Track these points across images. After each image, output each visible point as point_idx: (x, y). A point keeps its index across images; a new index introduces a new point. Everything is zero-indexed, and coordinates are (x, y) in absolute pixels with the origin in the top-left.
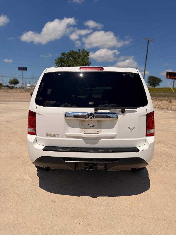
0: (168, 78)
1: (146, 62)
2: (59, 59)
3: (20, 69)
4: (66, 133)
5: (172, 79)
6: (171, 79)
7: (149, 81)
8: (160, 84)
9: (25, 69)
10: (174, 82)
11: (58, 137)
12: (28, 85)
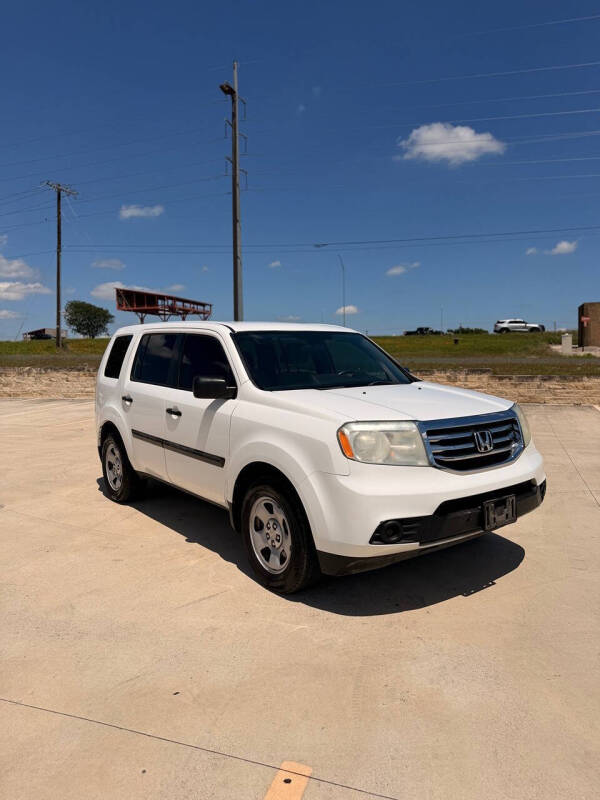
0: (124, 308)
1: (58, 255)
5: (136, 311)
6: (132, 311)
7: (74, 317)
10: (142, 320)
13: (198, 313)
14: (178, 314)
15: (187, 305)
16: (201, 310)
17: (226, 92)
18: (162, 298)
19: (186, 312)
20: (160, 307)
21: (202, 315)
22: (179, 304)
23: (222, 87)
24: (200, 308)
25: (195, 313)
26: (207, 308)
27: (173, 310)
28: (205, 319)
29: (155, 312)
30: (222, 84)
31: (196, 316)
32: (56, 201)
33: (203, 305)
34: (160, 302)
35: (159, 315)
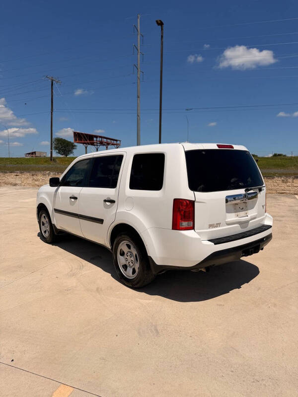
0: (78, 141)
1: (52, 114)
4: (227, 220)
5: (83, 143)
6: (81, 143)
7: (57, 146)
8: (74, 151)
10: (86, 148)
11: (220, 226)
13: (114, 145)
14: (104, 145)
15: (109, 140)
16: (116, 143)
17: (158, 24)
18: (96, 137)
19: (108, 144)
20: (95, 142)
21: (116, 146)
22: (105, 140)
23: (157, 21)
24: (115, 142)
25: (112, 144)
26: (118, 142)
27: (102, 143)
28: (117, 148)
29: (92, 144)
30: (157, 20)
31: (113, 146)
32: (51, 86)
33: (117, 141)
34: (95, 139)
35: (95, 145)
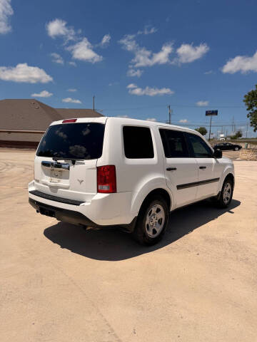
2: (249, 94)
3: (208, 113)
9: (215, 113)
12: (222, 135)
